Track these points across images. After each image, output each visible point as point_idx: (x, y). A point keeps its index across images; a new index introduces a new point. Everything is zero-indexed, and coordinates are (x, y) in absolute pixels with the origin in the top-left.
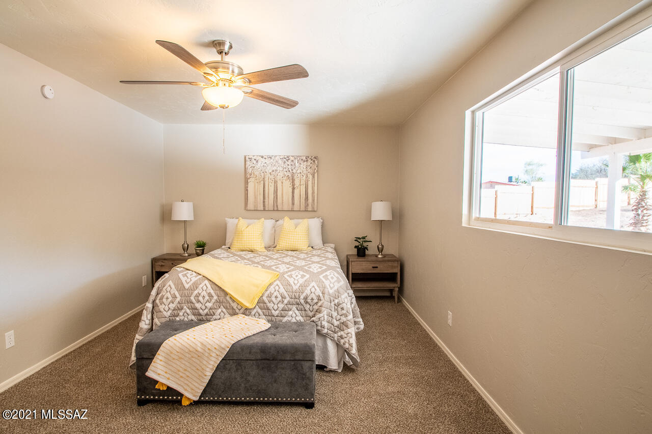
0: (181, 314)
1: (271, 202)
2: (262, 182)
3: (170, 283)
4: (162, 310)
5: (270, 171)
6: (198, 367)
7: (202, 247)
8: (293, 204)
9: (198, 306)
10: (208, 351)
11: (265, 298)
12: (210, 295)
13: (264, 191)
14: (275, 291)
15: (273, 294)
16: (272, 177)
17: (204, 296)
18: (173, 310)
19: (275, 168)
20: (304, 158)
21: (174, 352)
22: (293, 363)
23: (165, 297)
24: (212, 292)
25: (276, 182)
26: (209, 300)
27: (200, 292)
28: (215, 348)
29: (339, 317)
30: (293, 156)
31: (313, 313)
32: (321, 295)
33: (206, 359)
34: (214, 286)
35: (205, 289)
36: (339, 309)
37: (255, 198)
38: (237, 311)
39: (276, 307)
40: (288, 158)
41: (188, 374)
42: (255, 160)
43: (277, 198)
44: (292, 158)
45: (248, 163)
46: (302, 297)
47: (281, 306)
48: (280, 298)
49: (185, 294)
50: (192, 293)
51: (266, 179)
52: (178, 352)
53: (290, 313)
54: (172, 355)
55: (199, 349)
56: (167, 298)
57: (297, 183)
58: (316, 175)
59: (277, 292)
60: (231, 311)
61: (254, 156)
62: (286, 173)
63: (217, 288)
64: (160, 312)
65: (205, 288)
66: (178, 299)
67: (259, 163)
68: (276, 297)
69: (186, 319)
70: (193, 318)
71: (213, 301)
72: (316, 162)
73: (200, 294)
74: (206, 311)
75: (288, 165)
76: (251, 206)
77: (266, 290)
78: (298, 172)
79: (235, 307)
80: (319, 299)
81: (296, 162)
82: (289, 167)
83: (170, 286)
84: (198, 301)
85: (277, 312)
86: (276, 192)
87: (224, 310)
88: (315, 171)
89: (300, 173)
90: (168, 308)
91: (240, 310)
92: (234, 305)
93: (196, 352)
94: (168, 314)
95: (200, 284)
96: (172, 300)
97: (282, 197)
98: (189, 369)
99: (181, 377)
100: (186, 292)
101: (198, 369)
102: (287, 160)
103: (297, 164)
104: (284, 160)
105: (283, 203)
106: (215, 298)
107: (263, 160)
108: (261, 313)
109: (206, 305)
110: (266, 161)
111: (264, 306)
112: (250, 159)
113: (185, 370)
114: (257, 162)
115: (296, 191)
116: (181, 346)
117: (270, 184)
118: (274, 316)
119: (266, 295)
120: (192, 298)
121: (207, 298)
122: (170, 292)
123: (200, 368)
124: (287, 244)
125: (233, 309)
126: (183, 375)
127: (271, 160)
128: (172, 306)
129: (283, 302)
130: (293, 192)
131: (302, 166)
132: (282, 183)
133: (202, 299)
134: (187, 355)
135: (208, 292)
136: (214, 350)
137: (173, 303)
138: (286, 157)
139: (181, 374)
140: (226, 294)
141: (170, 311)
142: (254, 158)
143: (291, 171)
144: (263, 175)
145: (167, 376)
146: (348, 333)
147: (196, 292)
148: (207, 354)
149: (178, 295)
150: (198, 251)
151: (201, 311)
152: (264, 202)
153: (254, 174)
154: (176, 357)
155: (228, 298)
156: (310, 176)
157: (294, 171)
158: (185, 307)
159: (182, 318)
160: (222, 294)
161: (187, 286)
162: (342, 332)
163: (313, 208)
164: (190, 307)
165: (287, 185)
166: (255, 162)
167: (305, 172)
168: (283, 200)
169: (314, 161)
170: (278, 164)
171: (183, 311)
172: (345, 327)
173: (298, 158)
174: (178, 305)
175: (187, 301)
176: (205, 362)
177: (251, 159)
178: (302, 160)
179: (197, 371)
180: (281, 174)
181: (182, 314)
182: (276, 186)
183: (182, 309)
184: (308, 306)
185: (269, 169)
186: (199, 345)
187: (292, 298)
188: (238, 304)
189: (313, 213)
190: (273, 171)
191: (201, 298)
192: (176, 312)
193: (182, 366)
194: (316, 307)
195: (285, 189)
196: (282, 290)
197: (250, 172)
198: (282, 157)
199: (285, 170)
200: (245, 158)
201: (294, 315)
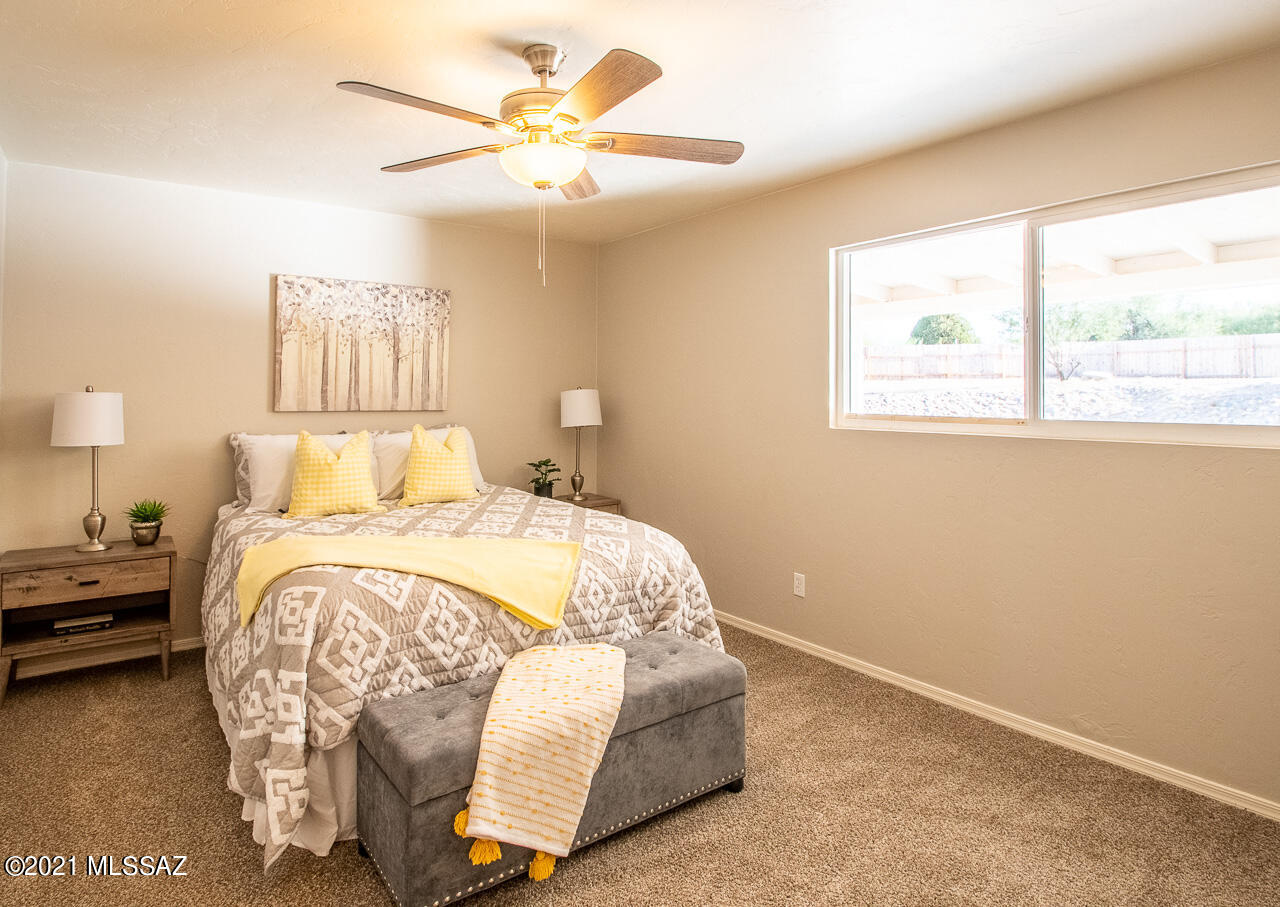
0: (395, 679)
1: (343, 390)
2: (320, 343)
3: (347, 605)
4: (345, 680)
5: (342, 317)
6: (567, 773)
7: (154, 520)
8: (396, 396)
9: (436, 648)
10: (584, 730)
11: (575, 600)
12: (461, 617)
13: (325, 364)
14: (590, 580)
15: (588, 588)
16: (346, 331)
17: (447, 623)
18: (376, 674)
19: (352, 311)
20: (422, 293)
21: (515, 756)
22: (716, 710)
23: (347, 643)
24: (465, 608)
25: (355, 344)
26: (461, 628)
27: (436, 614)
28: (597, 719)
29: (693, 612)
30: (396, 286)
31: (654, 613)
32: (668, 575)
33: (582, 749)
34: (462, 594)
35: (442, 605)
36: (693, 597)
37: (302, 380)
38: (522, 641)
39: (597, 616)
40: (384, 290)
41: (547, 799)
42: (302, 286)
43: (357, 382)
44: (394, 291)
45: (283, 293)
46: (638, 585)
47: (606, 610)
48: (602, 596)
49: (399, 626)
50: (416, 621)
51: (332, 336)
52: (522, 753)
53: (621, 621)
54: (509, 765)
55: (567, 732)
56: (354, 646)
57: (405, 347)
58: (447, 331)
59: (593, 582)
60: (506, 645)
61: (299, 277)
62: (379, 323)
63: (472, 598)
64: (341, 686)
65: (443, 602)
66: (385, 642)
67: (314, 296)
68: (596, 593)
69: (407, 689)
70: (427, 682)
71: (471, 628)
72: (447, 302)
73: (435, 619)
74: (457, 657)
75: (386, 305)
76: (288, 399)
77: (575, 583)
78: (409, 322)
79: (517, 635)
80: (667, 584)
81: (405, 300)
82: (388, 310)
83: (349, 613)
84: (436, 637)
85: (600, 625)
86: (355, 367)
87: (495, 646)
88: (446, 323)
89: (413, 325)
90: (361, 672)
91: (526, 637)
92: (515, 629)
93: (561, 741)
94: (358, 689)
95: (428, 595)
96: (368, 649)
97: (371, 380)
98: (548, 786)
99: (534, 811)
100: (400, 620)
101: (568, 780)
102: (384, 295)
103: (405, 305)
104: (377, 292)
105: (371, 392)
106: (474, 620)
107: (324, 289)
108: (571, 636)
109: (456, 641)
110: (331, 291)
111: (575, 618)
112: (290, 285)
113: (541, 792)
114: (308, 292)
115: (404, 367)
116: (526, 738)
117: (341, 348)
118: (594, 636)
119: (577, 593)
120: (419, 632)
121: (455, 625)
122: (355, 629)
123: (573, 776)
124: (436, 488)
125: (512, 637)
126: (539, 807)
127: (346, 292)
128: (371, 664)
129: (608, 601)
130: (396, 369)
131: (416, 308)
132: (371, 346)
133: (444, 630)
134: (543, 754)
135: (456, 608)
136: (595, 724)
137: (372, 655)
138: (379, 286)
139: (533, 805)
140: (494, 604)
141: (367, 679)
142: (301, 281)
143: (391, 319)
144: (322, 324)
145: (506, 820)
146: (713, 640)
147: (425, 616)
148: (583, 739)
149: (381, 633)
150: (144, 532)
151: (444, 661)
152: (324, 392)
153: (298, 321)
154: (518, 768)
155: (501, 614)
156: (435, 334)
157: (399, 320)
158: (405, 660)
159: (396, 689)
160: (486, 609)
161: (399, 605)
162: (701, 640)
163: (439, 403)
164: (417, 657)
165: (383, 353)
166: (301, 292)
167: (423, 323)
168: (371, 387)
169: (443, 301)
170: (362, 300)
171: (400, 670)
172: (705, 630)
173: (409, 292)
174: (387, 658)
175: (408, 644)
176: (582, 758)
177: (292, 283)
178: (417, 295)
179: (568, 785)
180: (369, 326)
181: (397, 680)
182: (357, 352)
183: (397, 664)
184: (647, 601)
185: (339, 312)
186: (562, 721)
187: (621, 591)
188: (524, 624)
189: (438, 416)
190: (349, 317)
191: (440, 629)
192: (380, 678)
193: (535, 784)
194: (661, 601)
195: (377, 361)
196: (602, 578)
197: (288, 318)
198: (370, 286)
199: (377, 316)
200: (275, 279)
201: (627, 625)
